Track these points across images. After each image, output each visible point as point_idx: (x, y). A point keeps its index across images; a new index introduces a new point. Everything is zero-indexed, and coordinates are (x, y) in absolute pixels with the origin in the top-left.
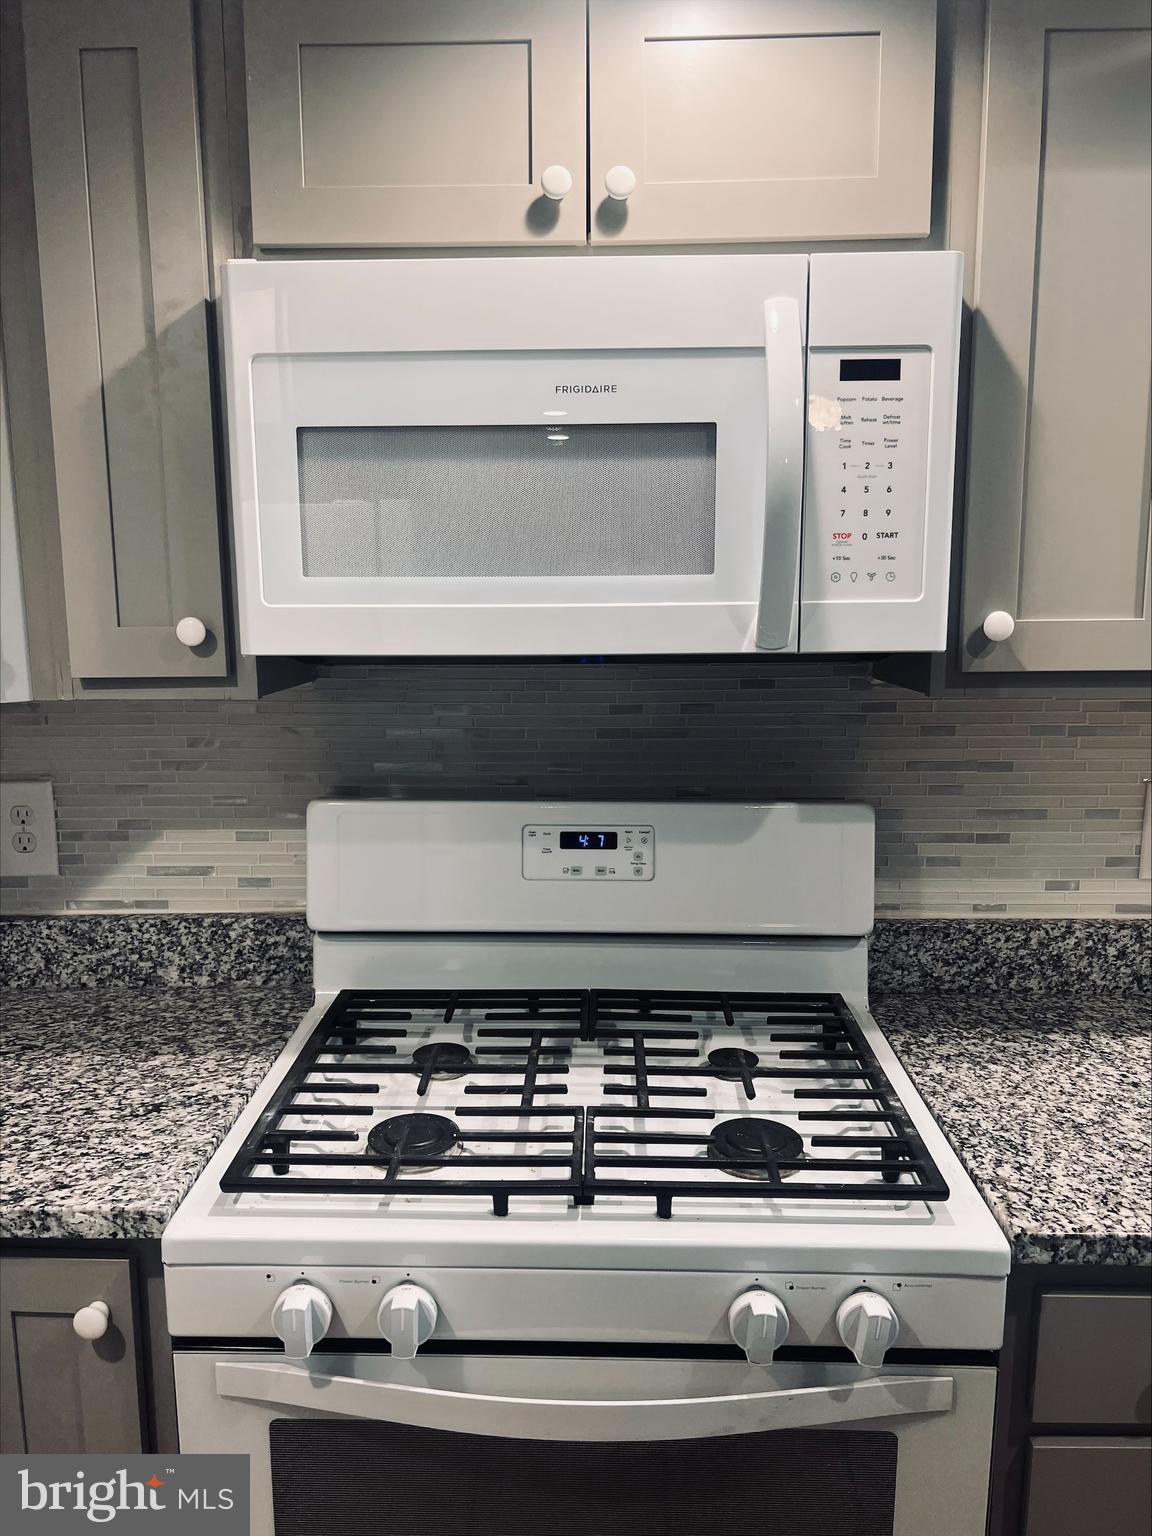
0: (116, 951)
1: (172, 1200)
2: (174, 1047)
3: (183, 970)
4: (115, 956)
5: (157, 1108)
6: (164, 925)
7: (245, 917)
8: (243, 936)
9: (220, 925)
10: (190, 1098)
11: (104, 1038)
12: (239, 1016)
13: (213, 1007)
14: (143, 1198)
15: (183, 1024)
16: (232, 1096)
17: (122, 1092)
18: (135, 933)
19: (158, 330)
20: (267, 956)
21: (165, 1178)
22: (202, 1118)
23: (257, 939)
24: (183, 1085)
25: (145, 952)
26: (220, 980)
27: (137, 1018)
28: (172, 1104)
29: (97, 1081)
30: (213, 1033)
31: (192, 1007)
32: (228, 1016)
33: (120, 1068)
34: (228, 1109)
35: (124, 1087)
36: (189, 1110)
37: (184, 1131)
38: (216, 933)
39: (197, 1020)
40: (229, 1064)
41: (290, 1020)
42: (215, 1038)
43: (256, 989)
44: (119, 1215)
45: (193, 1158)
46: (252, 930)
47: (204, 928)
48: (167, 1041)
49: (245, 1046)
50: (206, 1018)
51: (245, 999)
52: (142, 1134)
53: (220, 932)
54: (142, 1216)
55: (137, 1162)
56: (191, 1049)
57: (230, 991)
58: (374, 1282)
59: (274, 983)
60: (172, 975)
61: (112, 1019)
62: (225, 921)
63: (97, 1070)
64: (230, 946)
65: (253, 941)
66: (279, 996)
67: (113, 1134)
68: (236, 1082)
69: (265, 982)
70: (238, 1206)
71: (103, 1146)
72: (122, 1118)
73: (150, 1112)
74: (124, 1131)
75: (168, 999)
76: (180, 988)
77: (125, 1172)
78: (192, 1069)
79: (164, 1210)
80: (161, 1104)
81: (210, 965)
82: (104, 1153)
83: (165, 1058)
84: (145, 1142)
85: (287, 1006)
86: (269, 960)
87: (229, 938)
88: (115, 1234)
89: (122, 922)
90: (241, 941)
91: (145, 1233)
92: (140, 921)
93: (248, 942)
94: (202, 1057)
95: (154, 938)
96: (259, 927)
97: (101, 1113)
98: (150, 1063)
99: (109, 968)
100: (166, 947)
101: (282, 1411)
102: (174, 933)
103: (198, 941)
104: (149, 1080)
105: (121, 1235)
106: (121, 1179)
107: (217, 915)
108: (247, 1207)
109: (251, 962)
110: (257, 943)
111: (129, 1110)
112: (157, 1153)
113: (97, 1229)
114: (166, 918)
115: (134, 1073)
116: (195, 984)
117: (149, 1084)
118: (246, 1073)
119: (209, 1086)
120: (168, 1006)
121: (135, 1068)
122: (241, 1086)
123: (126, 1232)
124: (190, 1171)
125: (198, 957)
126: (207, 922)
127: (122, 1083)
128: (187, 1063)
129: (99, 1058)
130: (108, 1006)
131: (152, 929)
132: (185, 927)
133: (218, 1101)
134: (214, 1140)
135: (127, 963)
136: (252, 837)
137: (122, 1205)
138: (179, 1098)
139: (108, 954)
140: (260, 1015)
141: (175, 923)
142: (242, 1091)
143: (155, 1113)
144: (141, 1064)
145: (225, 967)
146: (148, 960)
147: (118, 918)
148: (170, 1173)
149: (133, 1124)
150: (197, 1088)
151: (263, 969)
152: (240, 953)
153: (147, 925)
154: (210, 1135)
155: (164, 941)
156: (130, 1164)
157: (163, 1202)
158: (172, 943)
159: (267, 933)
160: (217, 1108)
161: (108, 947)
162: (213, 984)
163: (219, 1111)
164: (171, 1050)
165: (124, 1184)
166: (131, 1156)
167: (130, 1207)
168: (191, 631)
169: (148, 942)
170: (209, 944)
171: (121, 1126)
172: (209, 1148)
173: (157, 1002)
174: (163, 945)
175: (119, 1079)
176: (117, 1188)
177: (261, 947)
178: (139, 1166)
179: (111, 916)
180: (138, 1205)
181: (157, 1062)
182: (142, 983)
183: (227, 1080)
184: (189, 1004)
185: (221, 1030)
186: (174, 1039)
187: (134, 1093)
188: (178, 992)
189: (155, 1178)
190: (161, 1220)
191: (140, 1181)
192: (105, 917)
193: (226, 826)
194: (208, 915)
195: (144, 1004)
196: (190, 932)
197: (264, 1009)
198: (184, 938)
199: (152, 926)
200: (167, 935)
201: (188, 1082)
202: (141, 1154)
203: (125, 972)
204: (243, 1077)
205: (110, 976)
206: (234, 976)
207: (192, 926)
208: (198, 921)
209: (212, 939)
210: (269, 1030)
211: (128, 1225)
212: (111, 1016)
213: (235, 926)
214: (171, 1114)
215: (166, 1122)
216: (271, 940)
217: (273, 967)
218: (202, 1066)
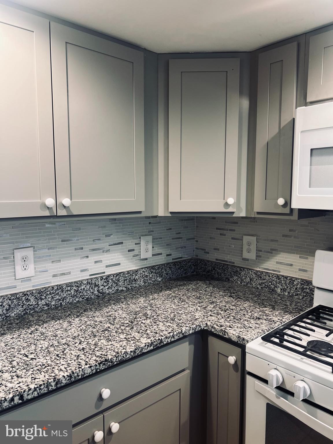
0: (266, 281)
1: (251, 338)
2: (271, 307)
3: (281, 290)
4: (266, 282)
5: (259, 319)
6: (278, 277)
7: (299, 279)
8: (298, 284)
9: (292, 280)
10: (268, 319)
11: (256, 300)
12: (291, 304)
13: (285, 301)
14: (245, 335)
15: (276, 302)
16: (278, 321)
17: (253, 313)
18: (271, 277)
19: (281, 127)
20: (304, 291)
21: (252, 333)
22: (268, 324)
23: (301, 286)
24: (268, 316)
25: (273, 283)
26: (290, 295)
27: (266, 298)
28: (263, 319)
29: (249, 309)
30: (282, 306)
31: (280, 299)
32: (288, 304)
33: (256, 308)
34: (275, 324)
35: (254, 312)
36: (266, 321)
37: (262, 325)
38: (291, 282)
39: (280, 303)
40: (282, 314)
41: (304, 309)
42: (282, 308)
43: (299, 299)
44: (239, 337)
45: (261, 331)
46: (300, 283)
47: (288, 280)
48: (270, 305)
49: (288, 312)
50: (282, 302)
51: (295, 301)
52: (252, 323)
53: (292, 282)
54: (244, 339)
55: (248, 328)
56: (274, 309)
57: (292, 298)
58: (294, 377)
59: (305, 299)
60: (279, 290)
61: (260, 297)
62: (293, 279)
63: (251, 307)
64: (294, 286)
65: (300, 286)
66: (304, 302)
67: (246, 321)
68: (281, 319)
69: (302, 298)
70: (266, 345)
71: (243, 322)
72: (250, 318)
73: (257, 319)
74: (249, 321)
75: (276, 296)
76: (280, 294)
77: (245, 329)
78: (272, 313)
79: (248, 340)
80: (260, 318)
81: (288, 290)
82: (243, 324)
83: (267, 309)
84: (252, 325)
85: (305, 305)
86: (304, 292)
87: (294, 284)
88: (238, 341)
89: (268, 274)
90: (297, 285)
91: (244, 343)
92: (272, 275)
93: (299, 286)
94: (276, 311)
95: (275, 280)
96: (302, 283)
97: (246, 316)
98: (263, 309)
99: (264, 285)
100: (278, 283)
101: (270, 401)
102: (280, 279)
103: (286, 283)
104: (261, 312)
105: (239, 342)
106: (243, 330)
107: (292, 277)
108: (267, 346)
109: (299, 292)
110: (301, 287)
111: (253, 317)
112: (253, 328)
113: (235, 339)
114: (279, 275)
115: (258, 310)
116: (284, 294)
117: (260, 313)
118: (284, 318)
119: (273, 318)
120: (275, 297)
121: (259, 309)
122: (281, 320)
123: (240, 342)
124: (259, 334)
125: (285, 287)
126: (289, 278)
127: (254, 311)
128: (272, 311)
129: (253, 304)
130: (261, 294)
131: (275, 277)
132: (283, 279)
133: (274, 322)
134: (268, 330)
135: (268, 285)
136: (303, 257)
137: (240, 335)
138: (265, 318)
139: (264, 281)
140: (297, 305)
141: (281, 277)
142: (281, 321)
143: (258, 320)
144: (261, 308)
145: (292, 292)
146: (273, 285)
147: (267, 273)
148: (254, 333)
149: (252, 320)
150: (271, 317)
151: (302, 294)
152: (296, 289)
153: (274, 276)
154: (268, 328)
155: (278, 281)
156: (246, 328)
157: (249, 338)
158: (279, 282)
159: (304, 285)
160: (273, 323)
161: (264, 279)
162: (289, 295)
163: (273, 324)
164: (270, 307)
165: (243, 331)
166: (248, 326)
167: (242, 336)
168: (281, 201)
169: (274, 281)
170: (289, 284)
171: (249, 320)
172: (266, 331)
173: (273, 296)
174: (277, 282)
175: (254, 310)
176: (241, 332)
177: (302, 288)
178: (248, 329)
179: (266, 272)
180: (244, 336)
181: (265, 309)
182: (271, 291)
183: (279, 318)
184: (280, 298)
185: (284, 306)
186: (272, 305)
187: (256, 314)
188: (279, 295)
189: (250, 333)
190: (248, 342)
191: (246, 332)
192: (264, 272)
193: (297, 254)
194: (289, 277)
195: (269, 296)
196: (284, 280)
197: (299, 304)
198: (282, 281)
199: (275, 276)
200: (278, 279)
201: (269, 315)
202: (250, 327)
203: (267, 287)
204: (283, 318)
205: (264, 287)
206: (294, 294)
207: (285, 279)
208: (286, 277)
209: (290, 283)
210: (297, 310)
211: (241, 340)
212: (260, 296)
213: (296, 281)
214: (261, 321)
215: (259, 322)
216: (305, 287)
217: (305, 294)
218: (275, 313)
